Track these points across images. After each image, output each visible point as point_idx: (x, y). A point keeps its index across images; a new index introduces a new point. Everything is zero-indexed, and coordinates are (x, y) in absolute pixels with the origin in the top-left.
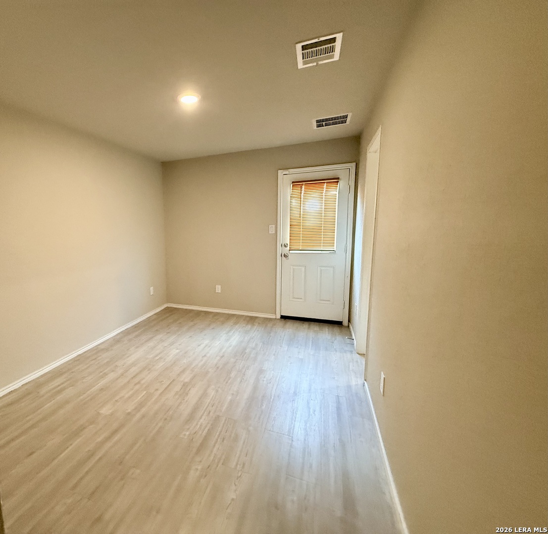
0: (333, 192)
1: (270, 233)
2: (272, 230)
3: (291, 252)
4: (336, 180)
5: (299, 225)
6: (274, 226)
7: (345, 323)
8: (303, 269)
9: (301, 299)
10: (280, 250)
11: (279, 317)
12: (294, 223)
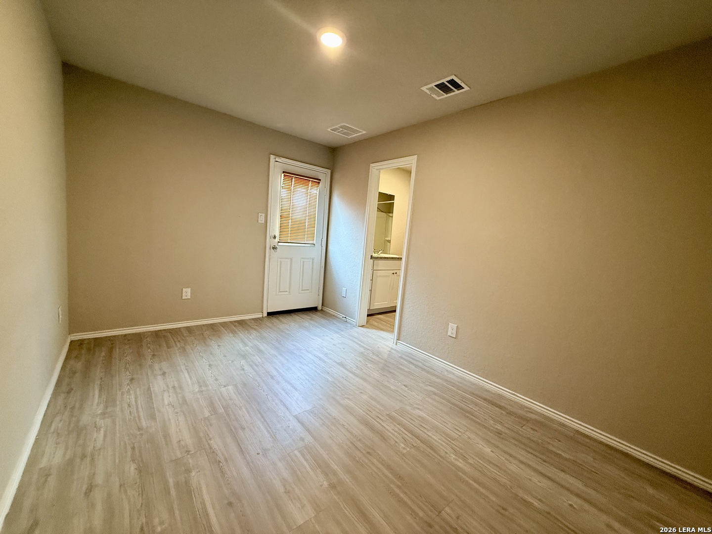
0: (315, 191)
1: (259, 222)
2: (262, 220)
3: (279, 244)
4: (317, 181)
5: (288, 217)
6: (264, 215)
7: (320, 308)
8: (289, 261)
9: (287, 291)
10: (270, 242)
11: (265, 315)
12: (285, 214)
